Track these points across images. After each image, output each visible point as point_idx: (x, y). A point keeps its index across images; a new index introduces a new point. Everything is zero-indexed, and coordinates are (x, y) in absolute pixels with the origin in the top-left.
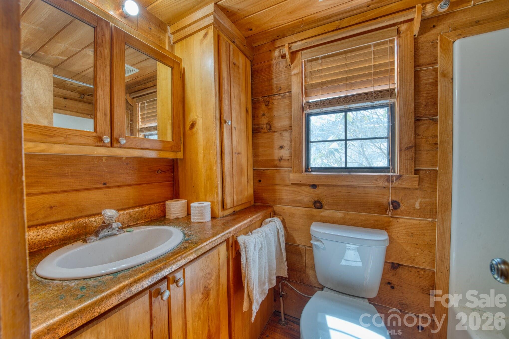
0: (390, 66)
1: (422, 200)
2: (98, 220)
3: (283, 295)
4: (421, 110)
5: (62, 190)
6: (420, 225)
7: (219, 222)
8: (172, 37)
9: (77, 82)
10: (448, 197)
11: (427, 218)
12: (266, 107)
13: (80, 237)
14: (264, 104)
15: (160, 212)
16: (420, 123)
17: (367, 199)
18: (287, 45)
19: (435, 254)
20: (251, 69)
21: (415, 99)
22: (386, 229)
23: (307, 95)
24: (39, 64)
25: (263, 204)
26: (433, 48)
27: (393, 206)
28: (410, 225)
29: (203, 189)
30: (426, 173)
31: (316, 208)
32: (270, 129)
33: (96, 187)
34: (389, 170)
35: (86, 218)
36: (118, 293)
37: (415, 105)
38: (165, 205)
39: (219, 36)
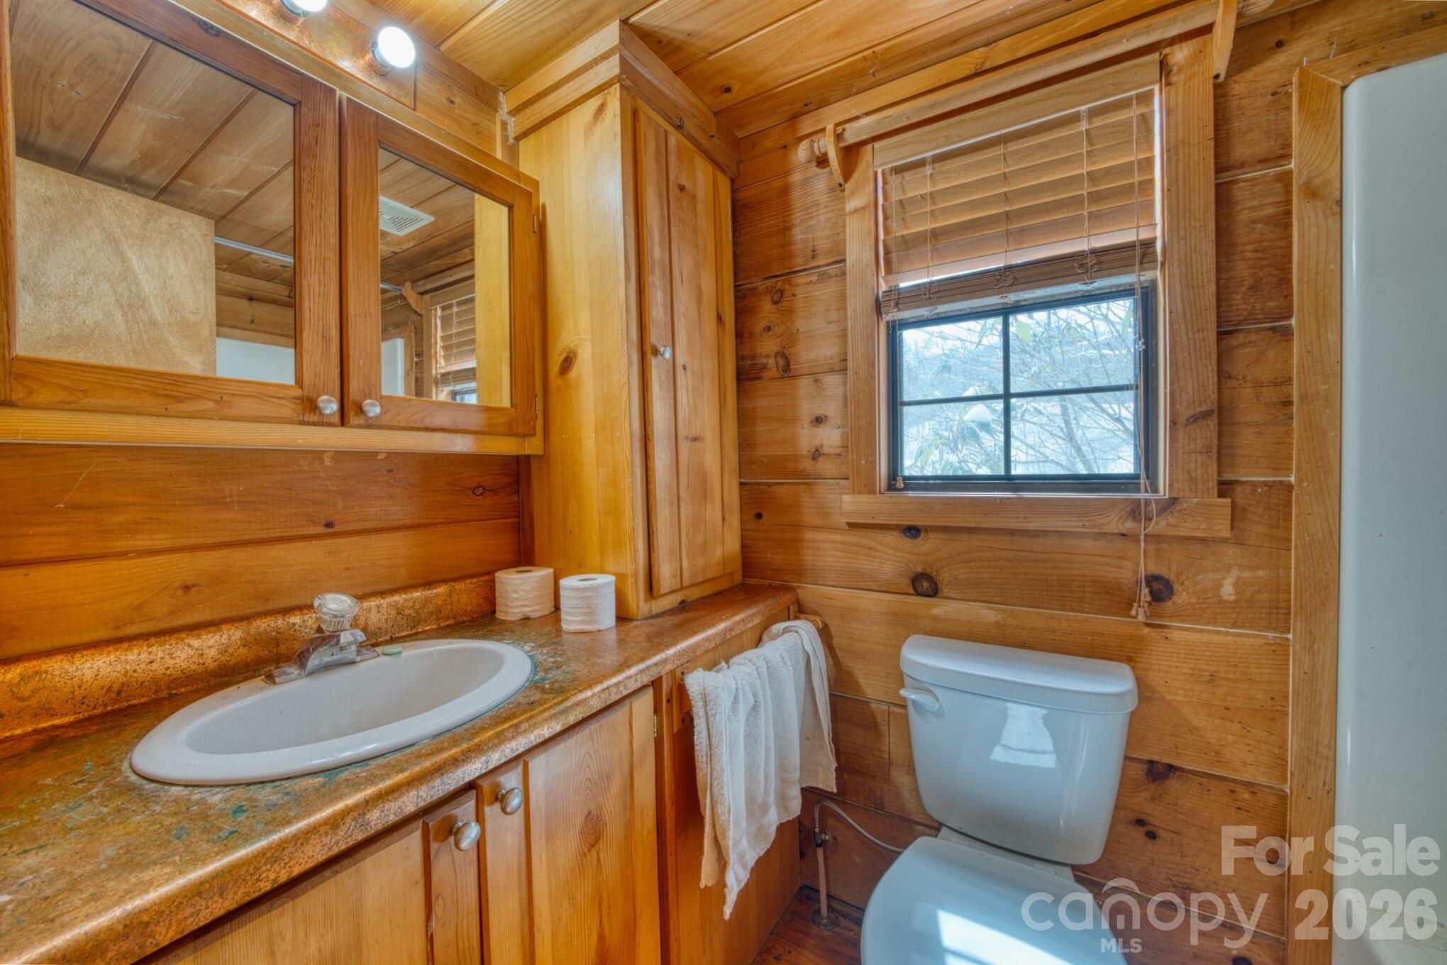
0: (1139, 171)
1: (1245, 575)
2: (310, 623)
3: (824, 841)
4: (1240, 302)
5: (214, 540)
6: (1238, 649)
7: (638, 631)
8: (511, 121)
9: (276, 257)
10: (1328, 565)
11: (1261, 631)
12: (774, 307)
13: (263, 668)
14: (768, 298)
15: (481, 601)
16: (1234, 342)
17: (1071, 569)
18: (830, 127)
19: (1286, 740)
20: (733, 201)
21: (1218, 270)
22: (1129, 660)
23: (891, 268)
24: (179, 211)
25: (767, 582)
26: (1276, 110)
27: (1151, 592)
28: (1203, 648)
29: (595, 539)
30: (1254, 492)
31: (918, 594)
32: (787, 369)
33: (305, 533)
34: (1139, 484)
35: (279, 616)
36: (328, 827)
37: (1218, 287)
38: (494, 581)
39: (635, 113)
